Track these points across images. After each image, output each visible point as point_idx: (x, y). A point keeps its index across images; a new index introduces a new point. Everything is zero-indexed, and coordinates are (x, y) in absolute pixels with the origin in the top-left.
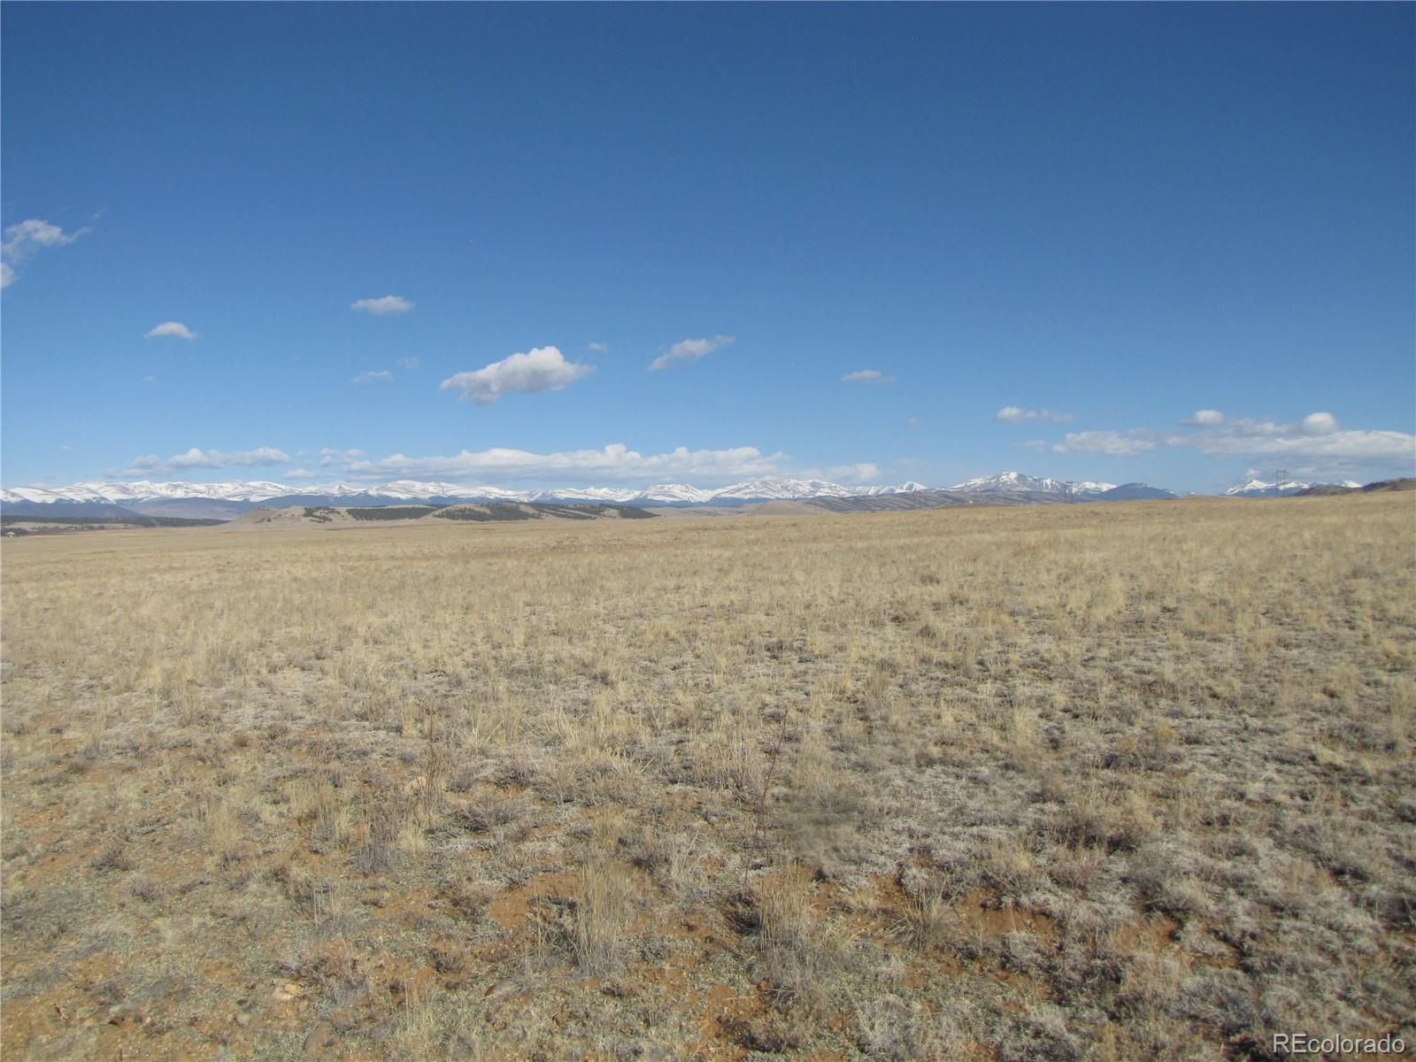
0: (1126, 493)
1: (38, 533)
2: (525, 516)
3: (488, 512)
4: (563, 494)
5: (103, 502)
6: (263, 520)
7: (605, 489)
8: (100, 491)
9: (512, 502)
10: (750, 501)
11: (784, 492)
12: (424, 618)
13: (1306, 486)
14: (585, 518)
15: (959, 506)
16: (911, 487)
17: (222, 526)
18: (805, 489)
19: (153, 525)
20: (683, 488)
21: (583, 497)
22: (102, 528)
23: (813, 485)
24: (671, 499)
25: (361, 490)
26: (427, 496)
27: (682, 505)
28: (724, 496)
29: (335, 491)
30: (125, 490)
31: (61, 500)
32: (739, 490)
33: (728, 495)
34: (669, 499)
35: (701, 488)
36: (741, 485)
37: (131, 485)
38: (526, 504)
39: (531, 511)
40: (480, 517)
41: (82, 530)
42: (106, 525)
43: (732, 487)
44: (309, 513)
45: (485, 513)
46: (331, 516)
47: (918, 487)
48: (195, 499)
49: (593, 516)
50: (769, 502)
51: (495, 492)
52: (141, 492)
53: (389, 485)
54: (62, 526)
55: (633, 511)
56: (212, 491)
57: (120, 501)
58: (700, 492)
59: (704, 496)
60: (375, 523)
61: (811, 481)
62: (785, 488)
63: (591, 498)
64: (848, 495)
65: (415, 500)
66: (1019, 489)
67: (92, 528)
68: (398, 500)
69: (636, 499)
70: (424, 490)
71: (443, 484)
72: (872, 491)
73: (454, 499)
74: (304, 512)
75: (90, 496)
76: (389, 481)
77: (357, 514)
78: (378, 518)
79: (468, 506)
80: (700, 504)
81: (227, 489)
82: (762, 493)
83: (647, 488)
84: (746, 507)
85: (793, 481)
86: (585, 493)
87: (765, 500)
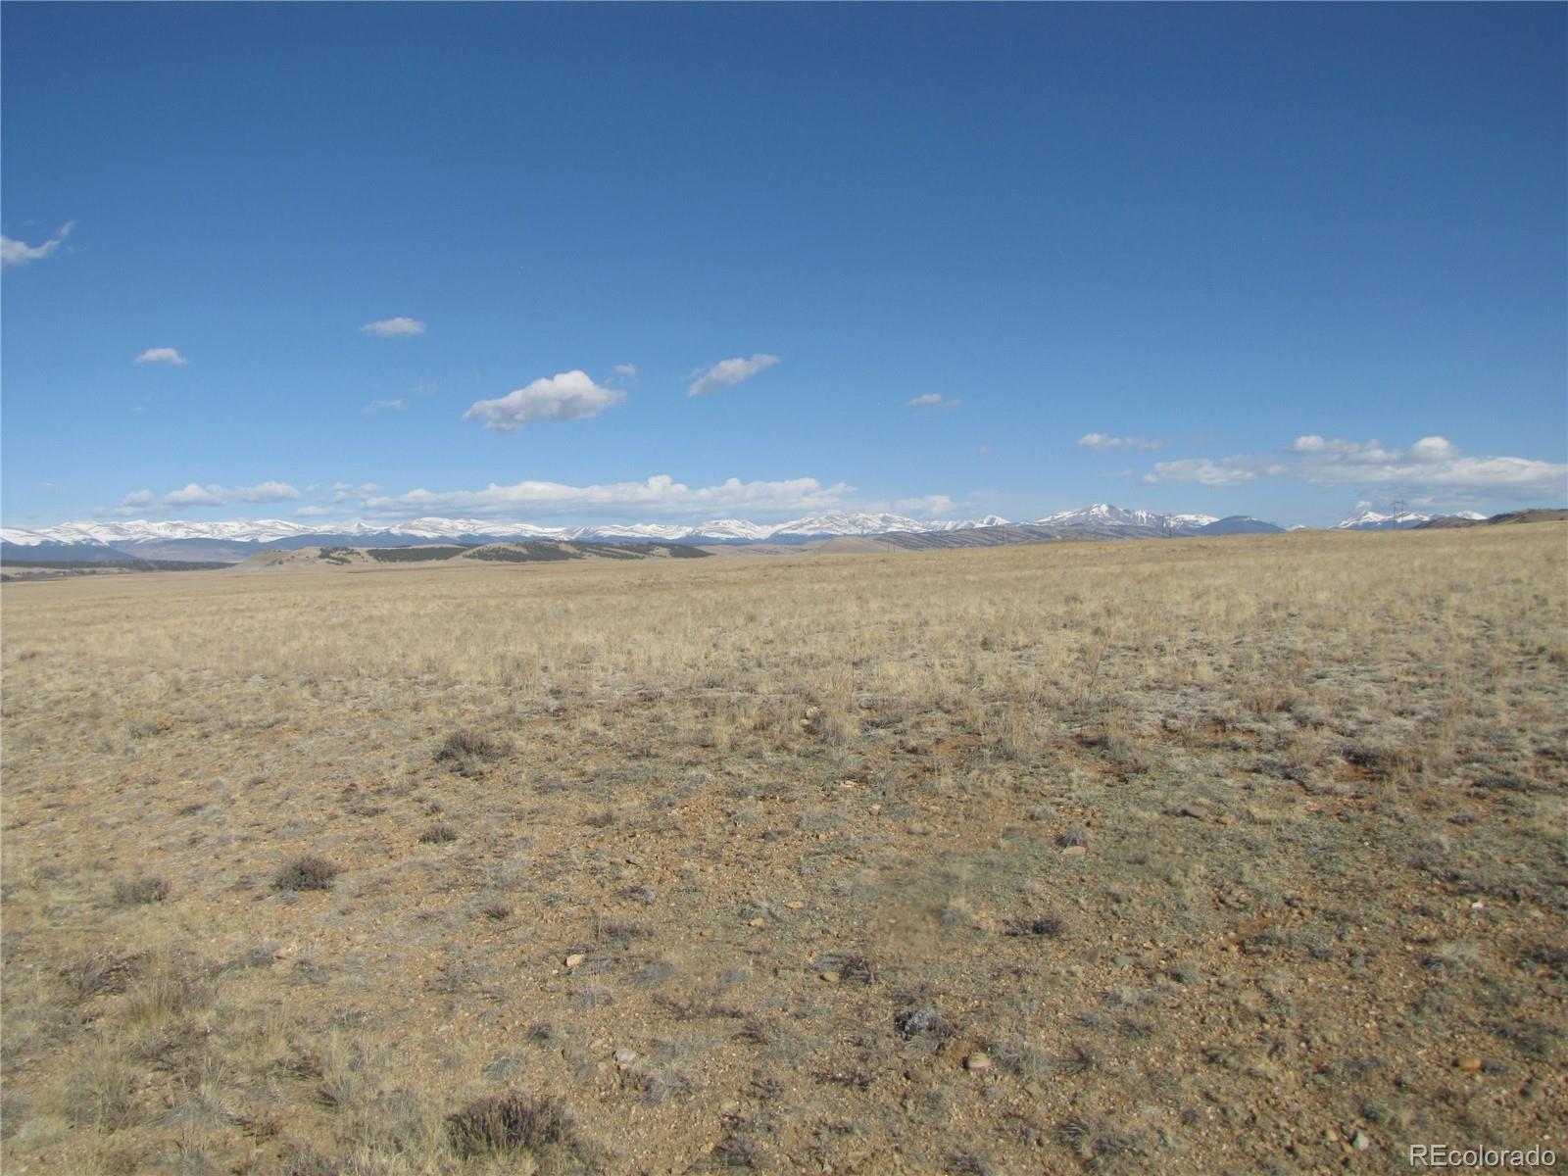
0: (1230, 526)
1: (22, 579)
2: (565, 556)
3: (524, 551)
4: (606, 531)
5: (94, 544)
6: (274, 562)
7: (654, 526)
8: (90, 532)
9: (551, 540)
10: (814, 537)
11: (852, 528)
13: (1426, 519)
14: (632, 557)
15: (1047, 542)
16: (992, 521)
17: (228, 569)
18: (875, 524)
19: (151, 569)
20: (739, 524)
21: (629, 534)
22: (94, 573)
23: (883, 519)
24: (727, 536)
25: (383, 528)
26: (456, 535)
27: (740, 543)
28: (785, 532)
29: (354, 530)
30: (118, 530)
31: (47, 542)
32: (801, 526)
33: (789, 532)
34: (725, 536)
35: (759, 523)
36: (803, 520)
37: (125, 525)
38: (566, 542)
39: (571, 550)
40: (517, 558)
41: (71, 575)
42: (98, 569)
43: (793, 523)
44: (325, 554)
45: (520, 553)
46: (349, 558)
47: (1000, 521)
48: (198, 539)
49: (641, 555)
50: (836, 539)
51: (532, 530)
52: (136, 533)
53: (414, 523)
54: (48, 571)
55: (685, 549)
56: (216, 531)
57: (112, 543)
58: (758, 528)
59: (764, 532)
60: (399, 565)
61: (881, 515)
62: (853, 523)
63: (637, 535)
64: (923, 530)
65: (443, 539)
66: (1110, 523)
67: (82, 573)
68: (425, 540)
69: (688, 537)
70: (452, 528)
71: (473, 521)
72: (949, 526)
73: (487, 538)
74: (319, 553)
75: (79, 538)
76: (414, 518)
77: (379, 555)
78: (402, 560)
79: (503, 545)
80: (759, 541)
81: (233, 529)
82: (828, 528)
83: (700, 524)
84: (809, 545)
85: (862, 515)
86: (631, 530)
87: (832, 536)
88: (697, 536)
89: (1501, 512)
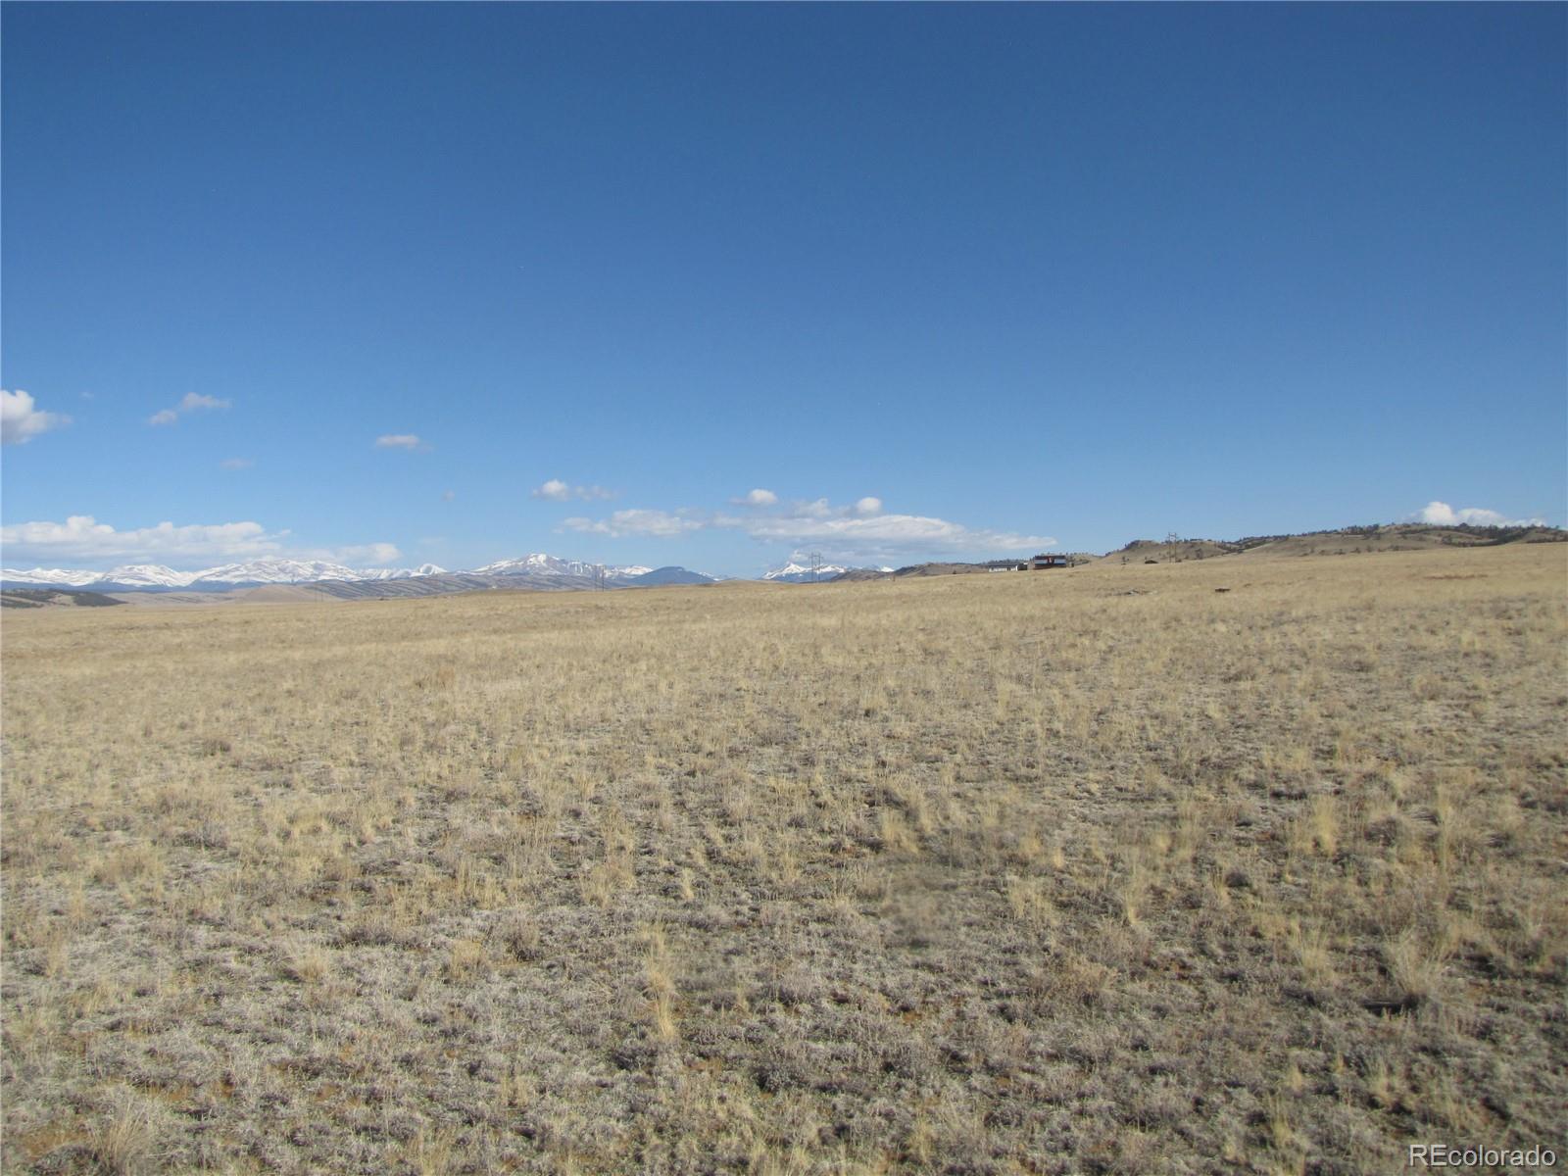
0: (666, 578)
7: (56, 571)
10: (241, 585)
11: (282, 575)
13: (842, 571)
14: (28, 606)
15: (481, 592)
16: (428, 570)
18: (306, 571)
20: (158, 569)
21: (27, 580)
23: (316, 567)
24: (142, 583)
27: (156, 590)
28: (208, 579)
32: (226, 573)
33: (214, 579)
34: (139, 583)
35: (180, 569)
36: (229, 567)
43: (218, 569)
47: (437, 570)
49: (38, 603)
50: (264, 587)
55: (91, 597)
58: (178, 575)
59: (185, 579)
61: (313, 563)
62: (282, 570)
63: (36, 581)
64: (356, 579)
66: (547, 572)
69: (97, 583)
72: (384, 575)
80: (179, 589)
82: (255, 575)
83: (111, 570)
84: (237, 593)
85: (292, 562)
86: (30, 576)
87: (260, 584)
88: (108, 583)
89: (906, 565)
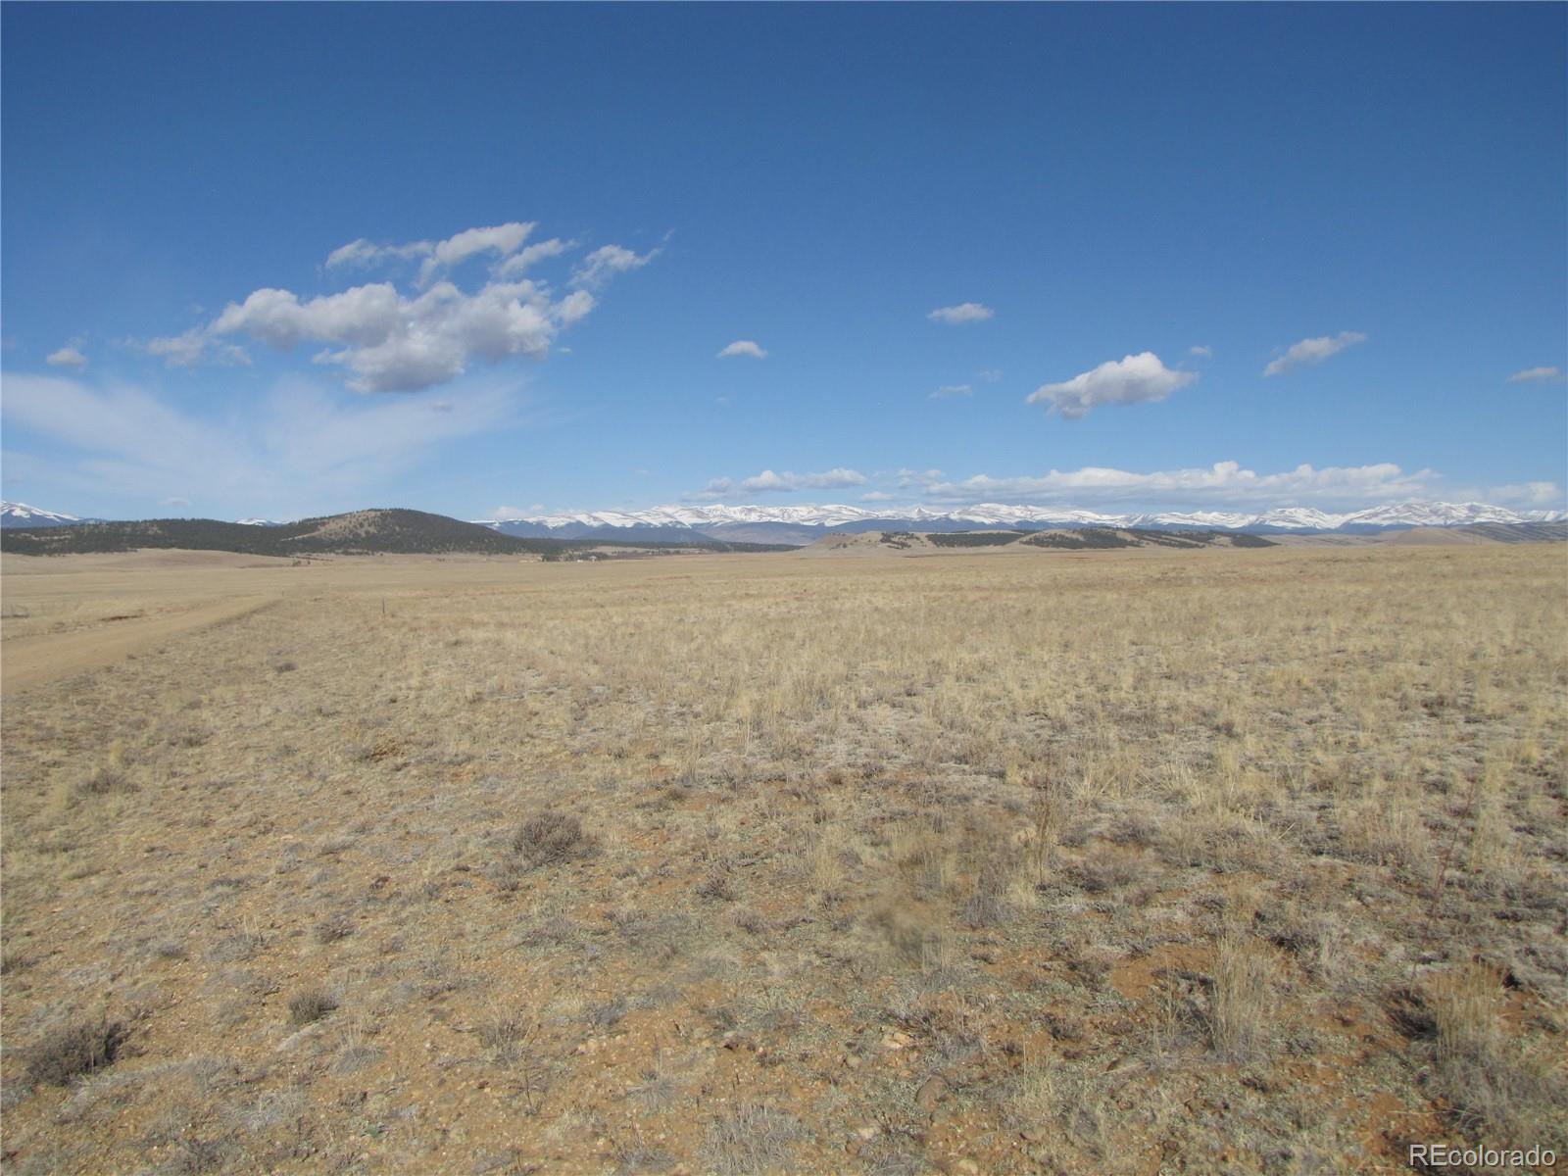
1: (618, 557)
2: (1123, 544)
3: (1081, 538)
4: (1166, 519)
5: (679, 526)
6: (838, 545)
7: (1215, 514)
8: (676, 515)
9: (1108, 527)
10: (1390, 527)
11: (1434, 518)
12: (1019, 655)
14: (1191, 546)
17: (795, 551)
18: (1460, 513)
19: (726, 550)
20: (1308, 512)
21: (1190, 522)
22: (678, 553)
23: (1471, 509)
24: (1293, 525)
25: (942, 514)
26: (1013, 521)
27: (1306, 533)
28: (1357, 521)
29: (914, 515)
30: (700, 514)
31: (639, 524)
32: (1376, 515)
33: (1362, 521)
34: (1291, 525)
35: (1330, 512)
36: (1378, 509)
37: (706, 509)
38: (1124, 530)
39: (1129, 537)
40: (1074, 545)
41: (659, 554)
42: (682, 550)
43: (1367, 511)
44: (886, 539)
45: (1077, 540)
46: (909, 542)
48: (769, 523)
49: (1201, 544)
50: (1414, 530)
51: (1090, 517)
52: (715, 516)
53: (973, 509)
54: (640, 550)
55: (1247, 539)
56: (786, 515)
57: (695, 526)
58: (1327, 517)
59: (1334, 521)
60: (957, 550)
61: (1468, 504)
62: (1435, 512)
63: (1198, 523)
64: (1518, 521)
65: (1000, 525)
67: (668, 553)
68: (982, 525)
69: (1251, 525)
70: (1010, 514)
71: (1031, 507)
72: (1550, 516)
73: (1044, 524)
74: (881, 537)
75: (666, 520)
76: (972, 504)
77: (937, 540)
78: (960, 545)
79: (1059, 532)
80: (1328, 531)
81: (801, 513)
82: (1405, 518)
83: (1265, 512)
84: (1386, 535)
85: (1445, 504)
86: (1192, 518)
87: (1410, 527)
88: (1261, 525)
